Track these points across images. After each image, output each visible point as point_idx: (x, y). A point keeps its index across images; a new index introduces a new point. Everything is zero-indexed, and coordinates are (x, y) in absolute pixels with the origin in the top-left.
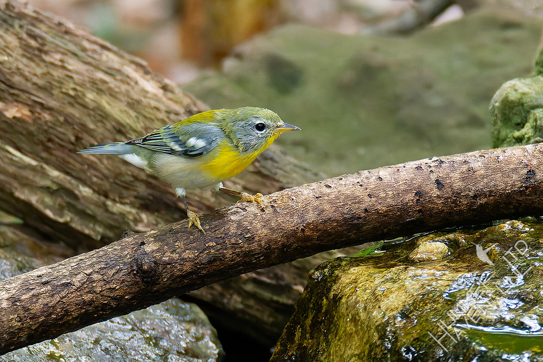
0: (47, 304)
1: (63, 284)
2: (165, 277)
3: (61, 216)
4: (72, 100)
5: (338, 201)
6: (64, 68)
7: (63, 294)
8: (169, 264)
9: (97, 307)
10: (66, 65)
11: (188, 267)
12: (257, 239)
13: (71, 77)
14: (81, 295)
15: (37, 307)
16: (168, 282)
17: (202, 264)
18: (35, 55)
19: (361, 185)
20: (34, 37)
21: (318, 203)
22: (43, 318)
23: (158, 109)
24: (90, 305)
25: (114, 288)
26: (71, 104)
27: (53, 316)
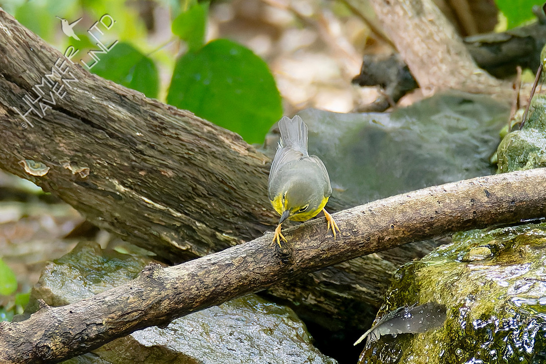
0: (216, 278)
1: (226, 265)
2: (297, 260)
3: (184, 245)
4: (186, 162)
5: (417, 206)
6: (178, 139)
7: (227, 271)
8: (300, 250)
9: (250, 281)
10: (180, 136)
11: (313, 253)
12: (360, 233)
13: (185, 145)
14: (240, 272)
15: (208, 281)
16: (300, 263)
17: (323, 251)
18: (158, 131)
19: (432, 195)
20: (155, 118)
21: (402, 207)
22: (214, 288)
23: (247, 164)
24: (246, 279)
25: (262, 267)
26: (186, 164)
27: (220, 287)
